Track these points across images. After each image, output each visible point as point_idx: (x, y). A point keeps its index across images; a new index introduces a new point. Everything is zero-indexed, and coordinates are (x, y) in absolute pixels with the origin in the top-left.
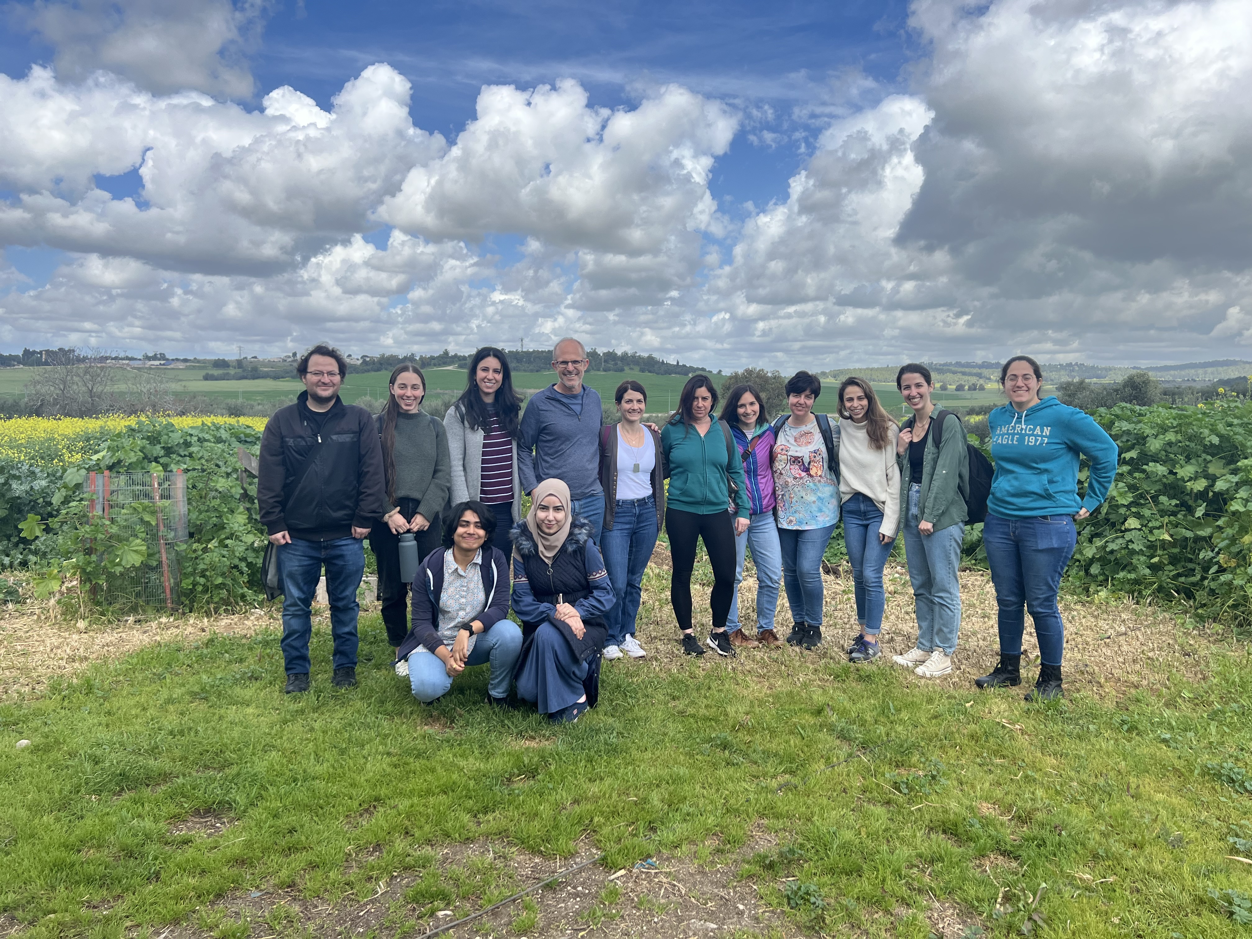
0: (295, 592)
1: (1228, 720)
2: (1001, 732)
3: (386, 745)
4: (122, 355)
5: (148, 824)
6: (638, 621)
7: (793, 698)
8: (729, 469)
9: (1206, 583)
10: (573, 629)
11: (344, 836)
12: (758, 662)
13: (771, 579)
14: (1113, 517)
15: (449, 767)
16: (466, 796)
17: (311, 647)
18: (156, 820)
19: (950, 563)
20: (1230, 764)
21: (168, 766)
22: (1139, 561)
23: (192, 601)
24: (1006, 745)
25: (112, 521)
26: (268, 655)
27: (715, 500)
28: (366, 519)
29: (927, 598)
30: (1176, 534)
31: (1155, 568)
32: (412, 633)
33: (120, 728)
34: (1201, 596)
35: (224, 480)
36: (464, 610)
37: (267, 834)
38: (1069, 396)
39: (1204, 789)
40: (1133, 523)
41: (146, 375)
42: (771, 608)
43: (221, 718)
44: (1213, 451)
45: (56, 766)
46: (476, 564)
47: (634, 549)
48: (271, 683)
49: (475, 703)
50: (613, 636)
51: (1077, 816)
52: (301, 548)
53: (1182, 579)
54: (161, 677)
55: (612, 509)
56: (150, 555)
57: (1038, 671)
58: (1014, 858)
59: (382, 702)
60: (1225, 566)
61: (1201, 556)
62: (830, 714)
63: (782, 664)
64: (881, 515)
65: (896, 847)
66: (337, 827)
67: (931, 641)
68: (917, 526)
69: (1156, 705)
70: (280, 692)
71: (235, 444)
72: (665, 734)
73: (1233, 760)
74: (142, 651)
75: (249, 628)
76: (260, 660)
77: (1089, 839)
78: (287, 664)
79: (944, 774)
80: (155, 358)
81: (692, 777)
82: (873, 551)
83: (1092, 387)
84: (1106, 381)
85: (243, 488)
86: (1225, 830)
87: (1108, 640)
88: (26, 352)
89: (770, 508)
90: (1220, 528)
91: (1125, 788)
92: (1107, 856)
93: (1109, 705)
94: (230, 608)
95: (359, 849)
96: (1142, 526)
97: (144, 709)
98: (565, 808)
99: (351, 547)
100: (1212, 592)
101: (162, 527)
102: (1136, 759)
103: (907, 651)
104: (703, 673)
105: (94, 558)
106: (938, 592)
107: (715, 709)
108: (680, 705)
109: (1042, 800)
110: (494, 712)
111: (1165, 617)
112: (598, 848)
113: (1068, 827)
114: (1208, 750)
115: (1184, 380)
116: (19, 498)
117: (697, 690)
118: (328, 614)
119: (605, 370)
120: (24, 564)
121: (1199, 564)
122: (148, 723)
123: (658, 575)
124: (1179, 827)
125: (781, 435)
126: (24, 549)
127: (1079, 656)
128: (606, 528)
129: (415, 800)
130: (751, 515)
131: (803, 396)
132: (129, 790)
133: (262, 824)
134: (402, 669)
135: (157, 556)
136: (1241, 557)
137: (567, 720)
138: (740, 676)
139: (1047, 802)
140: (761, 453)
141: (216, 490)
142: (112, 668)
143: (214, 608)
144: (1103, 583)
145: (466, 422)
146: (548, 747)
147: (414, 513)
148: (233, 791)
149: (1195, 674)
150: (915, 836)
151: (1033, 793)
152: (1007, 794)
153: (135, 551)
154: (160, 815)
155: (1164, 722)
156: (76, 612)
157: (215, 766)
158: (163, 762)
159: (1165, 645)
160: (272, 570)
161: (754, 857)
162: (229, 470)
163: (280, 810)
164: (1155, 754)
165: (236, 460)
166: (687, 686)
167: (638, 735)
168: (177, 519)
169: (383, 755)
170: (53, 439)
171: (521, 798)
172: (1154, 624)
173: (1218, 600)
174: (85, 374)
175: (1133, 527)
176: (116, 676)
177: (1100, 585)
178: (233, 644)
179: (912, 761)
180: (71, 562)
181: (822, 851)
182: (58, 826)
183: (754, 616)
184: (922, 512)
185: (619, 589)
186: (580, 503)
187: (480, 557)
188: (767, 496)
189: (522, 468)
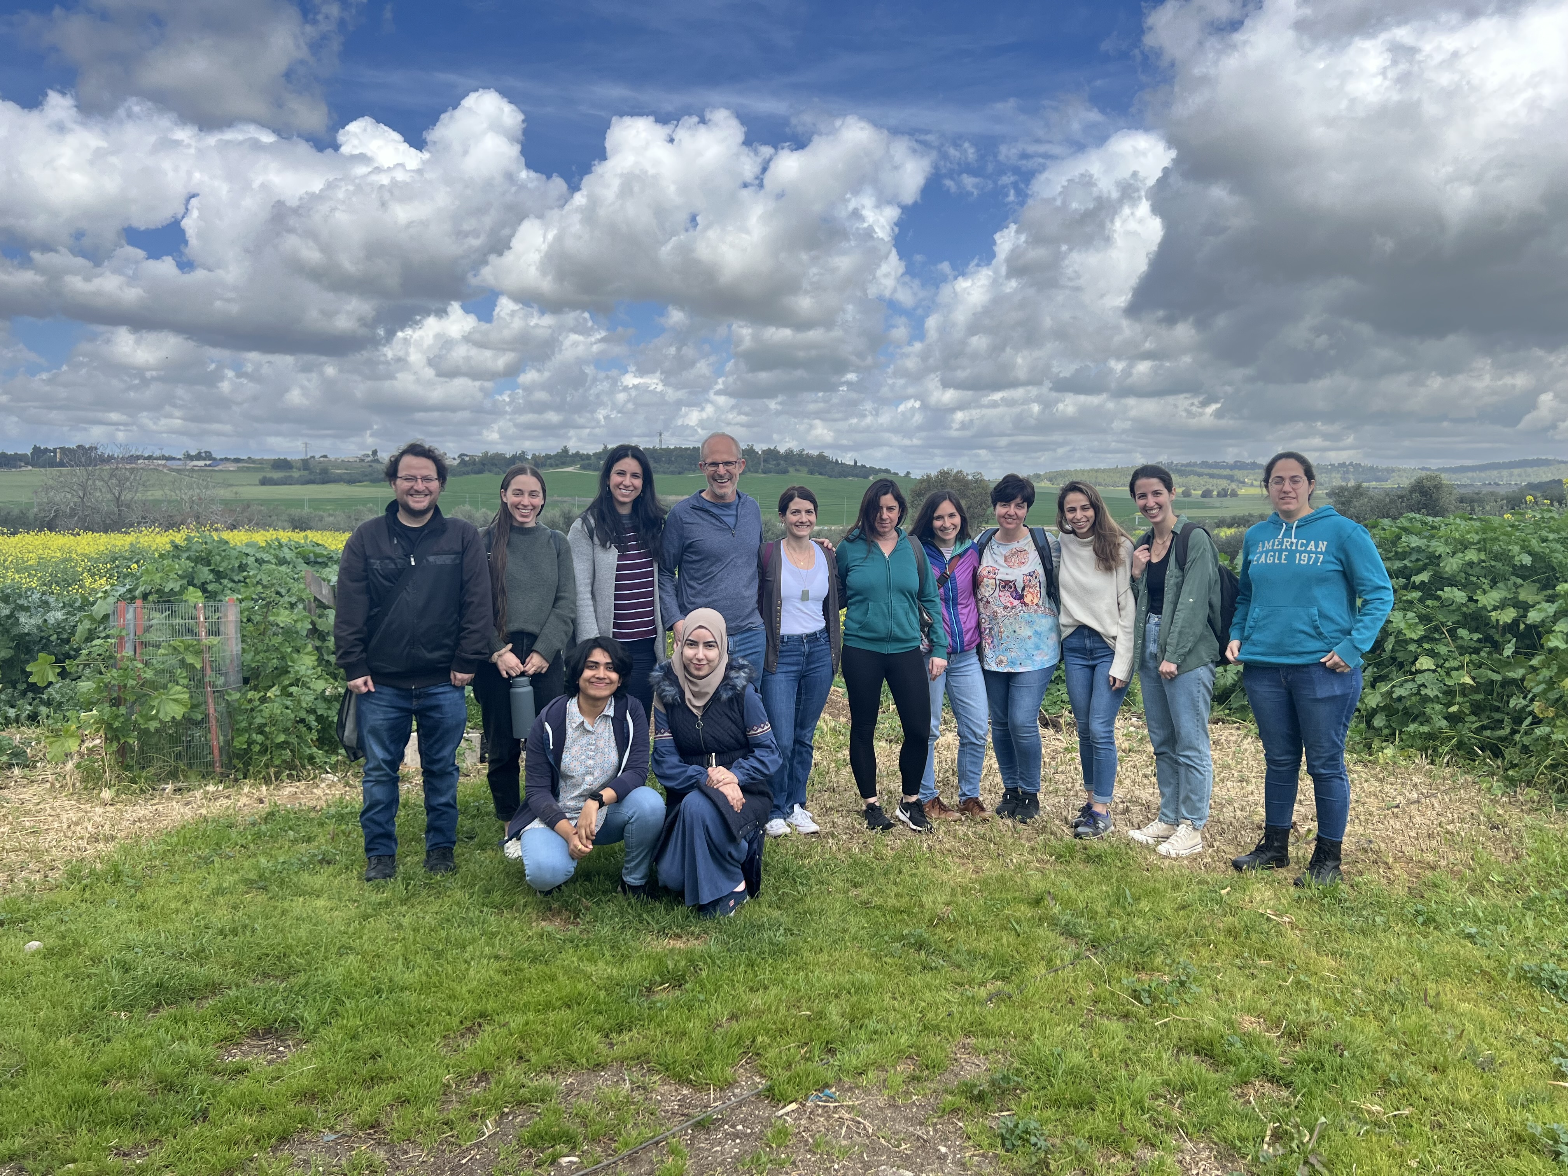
0: (379, 752)
1: (1548, 910)
2: (1265, 926)
3: (493, 946)
4: (157, 454)
5: (192, 1048)
6: (809, 788)
7: (1005, 884)
8: (921, 597)
9: (1517, 737)
10: (729, 798)
11: (441, 1062)
12: (960, 839)
13: (975, 734)
14: (1401, 656)
15: (574, 974)
16: (595, 1011)
17: (397, 821)
18: (202, 1044)
19: (1198, 713)
20: (1552, 964)
21: (217, 973)
22: (1434, 710)
23: (247, 764)
24: (1272, 943)
25: (146, 664)
26: (343, 832)
27: (903, 636)
28: (469, 662)
29: (1171, 758)
30: (1479, 676)
31: (1454, 719)
32: (526, 804)
33: (156, 925)
34: (1511, 754)
35: (287, 613)
36: (591, 774)
37: (343, 1061)
38: (1343, 504)
39: (1519, 996)
40: (1425, 662)
41: (187, 478)
42: (976, 770)
43: (284, 913)
44: (1523, 572)
45: (76, 976)
46: (607, 716)
47: (803, 697)
48: (347, 868)
49: (605, 893)
50: (778, 807)
51: (1362, 1032)
52: (387, 697)
53: (1488, 733)
54: (207, 861)
55: (775, 646)
56: (194, 707)
57: (1311, 849)
58: (1285, 1085)
59: (488, 892)
60: (1541, 716)
61: (1512, 703)
62: (1052, 903)
63: (990, 841)
64: (1111, 653)
65: (1137, 1073)
66: (432, 1051)
67: (1177, 811)
68: (1157, 668)
69: (1457, 891)
70: (359, 879)
71: (302, 567)
72: (845, 931)
73: (1555, 959)
74: (183, 827)
75: (319, 798)
76: (333, 839)
77: (1378, 1061)
78: (368, 843)
79: (1195, 980)
80: (198, 457)
81: (880, 985)
82: (1102, 698)
83: (1371, 493)
84: (1388, 485)
85: (311, 622)
86: (1547, 1048)
87: (1396, 810)
88: (36, 449)
89: (974, 645)
90: (1534, 669)
91: (1422, 995)
92: (1401, 1082)
93: (1400, 891)
94: (294, 773)
95: (461, 1079)
96: (1437, 666)
97: (187, 902)
98: (720, 1026)
99: (449, 695)
100: (1525, 749)
101: (208, 671)
102: (1435, 960)
103: (1147, 825)
104: (893, 853)
105: (123, 710)
106: (1183, 750)
107: (907, 899)
108: (864, 893)
109: (1318, 1011)
110: (629, 904)
111: (1466, 781)
112: (762, 1076)
113: (1352, 1046)
114: (1524, 948)
115: (1484, 484)
116: (28, 634)
117: (885, 874)
118: (419, 780)
119: (764, 472)
120: (33, 718)
121: (1508, 714)
122: (192, 919)
123: (834, 730)
124: (1490, 1045)
125: (986, 553)
126: (34, 699)
127: (1361, 830)
128: (767, 671)
129: (531, 1016)
130: (949, 654)
131: (1013, 506)
132: (167, 1004)
133: (337, 1048)
134: (513, 849)
135: (203, 707)
136: (1561, 705)
137: (722, 914)
138: (939, 857)
139: (1325, 1013)
140: (962, 577)
141: (278, 625)
142: (145, 849)
143: (276, 774)
144: (1389, 738)
145: (596, 539)
146: (698, 948)
147: (531, 651)
148: (300, 1006)
149: (1506, 852)
150: (1160, 1058)
151: (1307, 1003)
152: (1274, 1004)
153: (175, 700)
154: (207, 1037)
155: (1468, 913)
156: (100, 778)
157: (277, 973)
158: (210, 969)
159: (1467, 815)
160: (350, 725)
161: (958, 1087)
162: (293, 600)
163: (360, 1029)
164: (1458, 953)
165: (302, 586)
166: (872, 869)
167: (811, 932)
168: (228, 661)
169: (490, 958)
170: (70, 560)
171: (665, 1013)
172: (1453, 789)
173: (1533, 759)
174: (110, 478)
175: (1425, 667)
176: (150, 860)
177: (1386, 741)
178: (298, 819)
179: (1155, 964)
180: (92, 717)
181: (1044, 1078)
182: (79, 1051)
183: (955, 780)
184: (1163, 650)
185: (786, 747)
186: (737, 638)
187: (612, 708)
188: (969, 630)
189: (664, 596)
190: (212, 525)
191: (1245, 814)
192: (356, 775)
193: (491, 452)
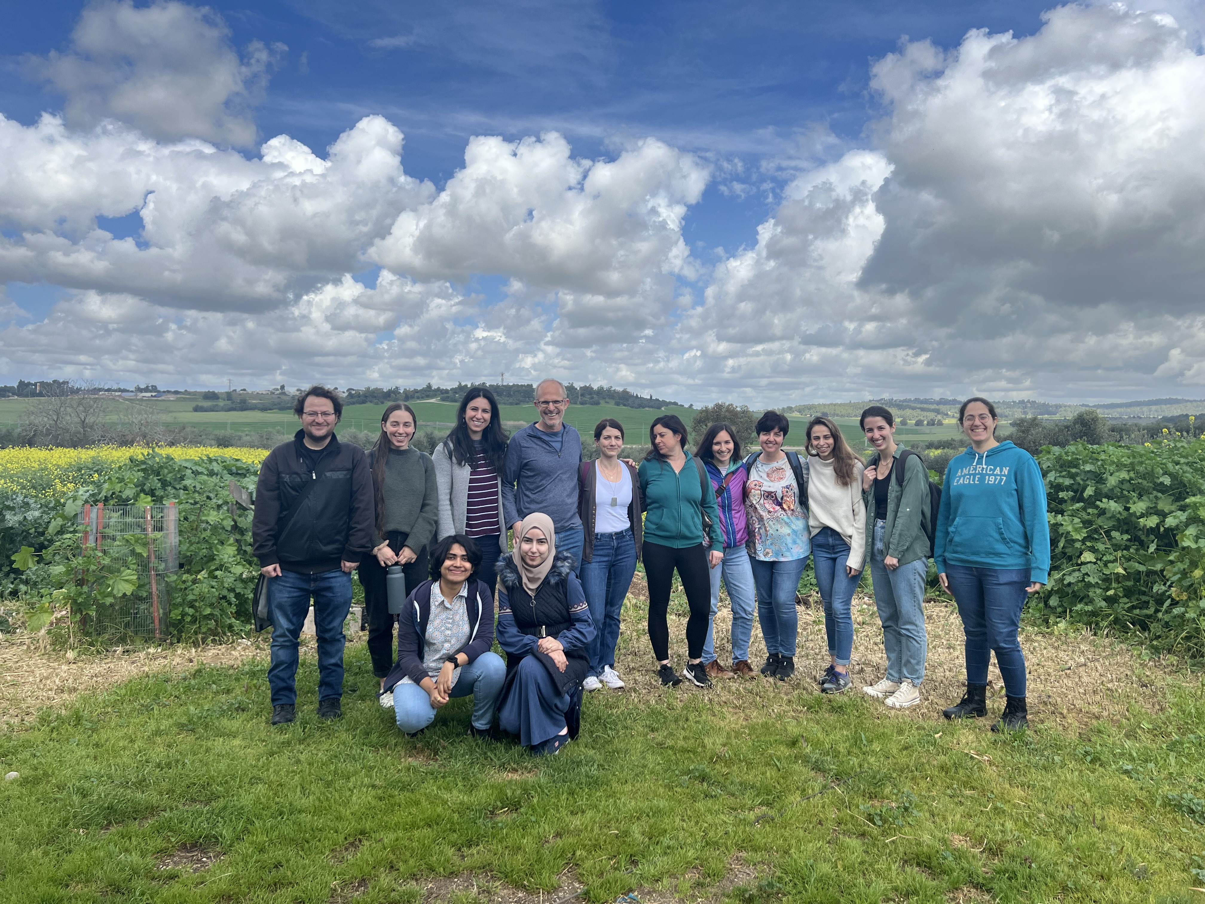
0: (283, 622)
1: (1186, 751)
2: (970, 764)
3: (371, 777)
4: (115, 387)
5: (135, 858)
6: (617, 652)
7: (768, 729)
8: (703, 504)
9: (1160, 615)
10: (556, 661)
11: (330, 871)
12: (733, 693)
13: (745, 611)
14: (1069, 551)
15: (433, 800)
16: (450, 830)
17: (297, 677)
18: (143, 855)
19: (915, 596)
20: (1189, 795)
21: (155, 799)
22: (1095, 593)
23: (180, 631)
24: (975, 777)
25: (105, 552)
26: (255, 686)
27: (688, 534)
28: (355, 553)
29: (895, 631)
30: (1130, 567)
31: (1111, 601)
32: (398, 665)
33: (108, 760)
34: (1155, 628)
35: (215, 513)
36: (449, 641)
37: (253, 869)
38: (1023, 432)
39: (1166, 820)
40: (1088, 556)
41: (138, 406)
42: (745, 639)
43: (207, 750)
44: (1162, 488)
45: (45, 799)
46: (462, 596)
47: (613, 581)
48: (257, 715)
49: (458, 735)
50: (592, 668)
51: (1046, 848)
52: (291, 580)
53: (1137, 611)
54: (148, 709)
55: (591, 541)
56: (140, 587)
57: (1004, 702)
58: (987, 891)
59: (367, 734)
60: (1177, 599)
61: (1155, 589)
62: (805, 745)
63: (757, 695)
64: (848, 549)
65: (872, 881)
66: (323, 861)
67: (900, 672)
68: (883, 561)
69: (1116, 736)
70: (267, 723)
71: (227, 477)
72: (644, 766)
73: (1192, 790)
74: (130, 681)
75: (236, 659)
76: (247, 691)
77: (1058, 871)
78: (274, 695)
79: (916, 806)
80: (146, 390)
81: (672, 810)
82: (841, 583)
83: (1044, 424)
84: (1057, 417)
85: (234, 520)
86: (1188, 861)
87: (1068, 672)
88: (21, 383)
89: (743, 542)
90: (1172, 562)
91: (1091, 819)
92: (1076, 888)
93: (1072, 736)
94: (217, 638)
95: (345, 884)
96: (1097, 559)
97: (132, 741)
98: (547, 842)
99: (339, 579)
100: (1167, 625)
101: (153, 559)
102: (1101, 791)
103: (877, 682)
104: (681, 705)
105: (85, 589)
106: (904, 624)
107: (693, 741)
108: (659, 737)
109: (1011, 832)
110: (477, 744)
111: (1121, 649)
112: (580, 882)
113: (1038, 860)
114: (1168, 781)
115: (1130, 417)
116: (12, 528)
117: (675, 721)
118: (314, 644)
119: (582, 404)
120: (14, 594)
121: (1152, 597)
122: (135, 755)
123: (635, 606)
124: (1144, 859)
125: (753, 471)
126: (15, 579)
127: (1042, 687)
128: (585, 561)
129: (400, 833)
130: (725, 548)
131: (772, 434)
132: (116, 823)
133: (248, 859)
134: (387, 700)
135: (148, 586)
136: (1193, 592)
137: (549, 752)
138: (717, 708)
139: (1016, 833)
140: (735, 490)
141: (207, 523)
142: (100, 699)
143: (203, 639)
144: (1062, 615)
145: (454, 458)
146: (530, 779)
147: (403, 546)
148: (220, 825)
149: (1153, 705)
150: (890, 869)
151: (1003, 825)
152: (978, 826)
153: (126, 581)
154: (147, 850)
155: (1125, 753)
156: (65, 642)
157: (202, 799)
158: (150, 795)
159: (1123, 676)
160: (262, 602)
161: (733, 891)
162: (220, 502)
163: (267, 844)
164: (1118, 785)
165: (227, 493)
166: (665, 718)
167: (618, 767)
168: (168, 551)
169: (368, 787)
170: (46, 469)
171: (505, 831)
172: (1112, 655)
173: (1172, 632)
174: (78, 406)
175: (1088, 560)
176: (104, 708)
177: (1059, 617)
178: (220, 675)
179: (885, 792)
180: (62, 593)
181: (800, 885)
182: (47, 860)
183: (730, 647)
184: (888, 547)
185: (598, 621)
186: (562, 535)
187: (466, 590)
188: (740, 530)
189: (506, 503)
190: (157, 444)
191: (952, 674)
192: (265, 640)
193: (372, 387)
